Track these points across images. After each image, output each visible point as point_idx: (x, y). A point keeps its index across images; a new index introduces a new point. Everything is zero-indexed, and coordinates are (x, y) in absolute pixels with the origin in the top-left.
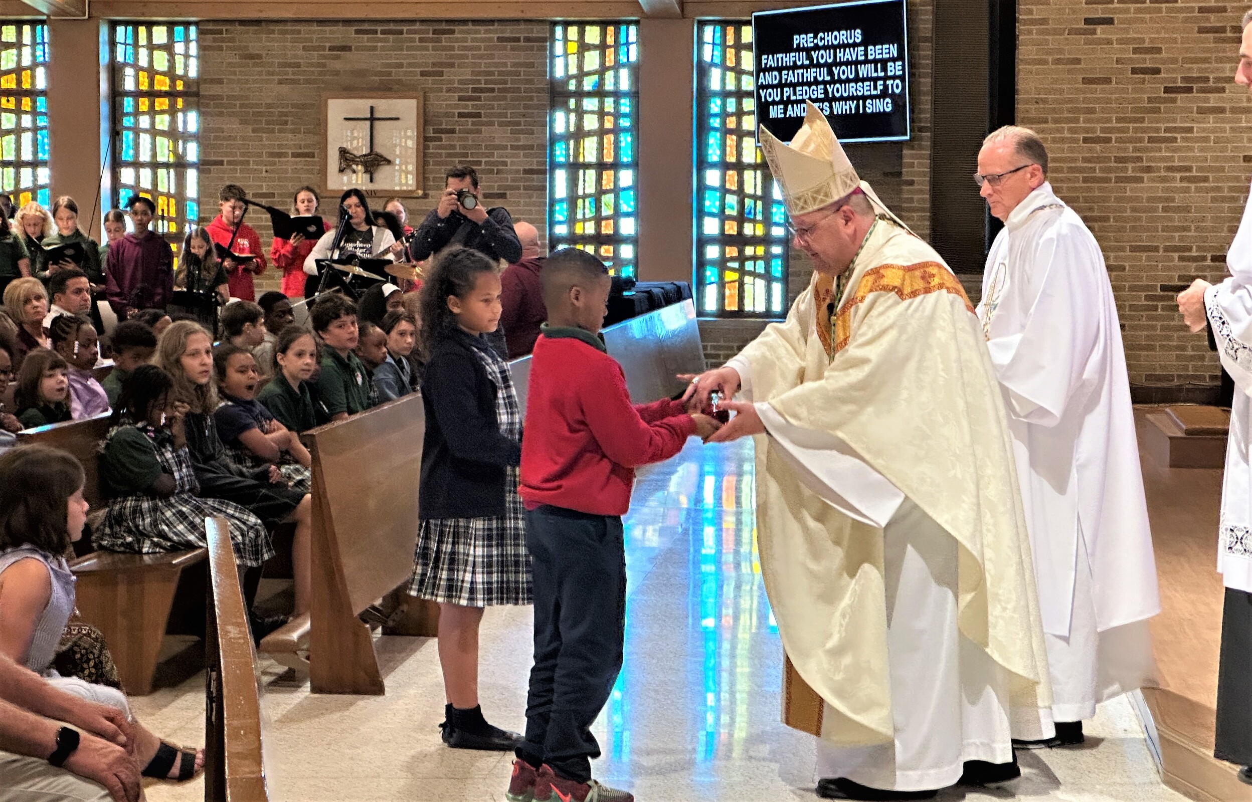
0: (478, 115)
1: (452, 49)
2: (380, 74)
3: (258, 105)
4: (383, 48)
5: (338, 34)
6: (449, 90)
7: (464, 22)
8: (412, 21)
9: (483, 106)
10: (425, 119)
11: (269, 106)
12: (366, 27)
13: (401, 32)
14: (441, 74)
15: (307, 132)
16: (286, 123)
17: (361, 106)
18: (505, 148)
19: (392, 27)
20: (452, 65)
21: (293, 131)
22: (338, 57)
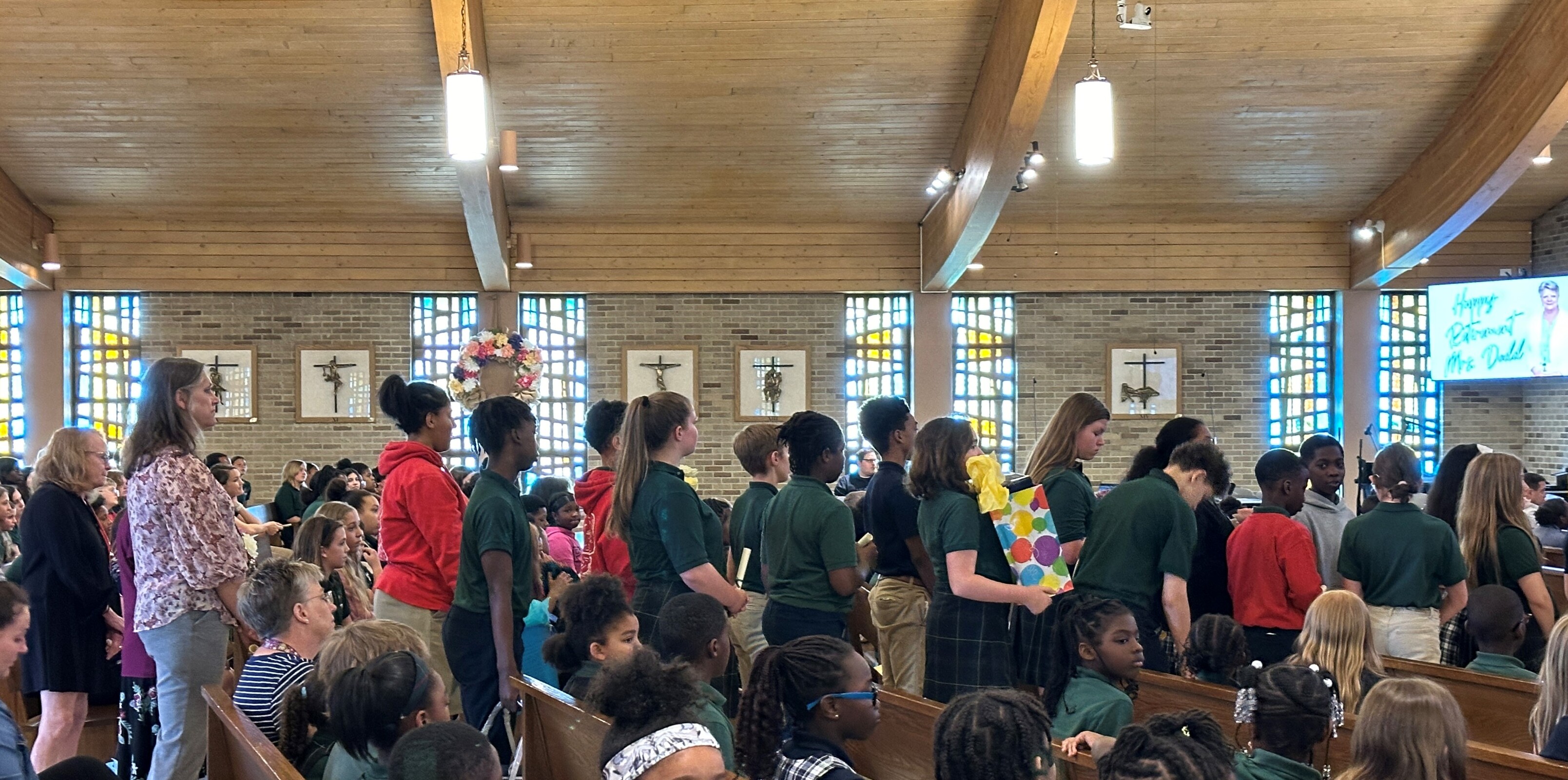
0: (1220, 360)
1: (1201, 312)
2: (1148, 330)
3: (1059, 354)
4: (1151, 312)
5: (1117, 302)
6: (1199, 342)
7: (1209, 293)
8: (1172, 293)
9: (1224, 354)
10: (1184, 363)
11: (1067, 354)
12: (1139, 297)
13: (1164, 301)
14: (1193, 330)
15: (1095, 372)
16: (1080, 366)
17: (1137, 354)
18: (1239, 383)
19: (1158, 297)
20: (1201, 324)
21: (1086, 372)
22: (1118, 319)
